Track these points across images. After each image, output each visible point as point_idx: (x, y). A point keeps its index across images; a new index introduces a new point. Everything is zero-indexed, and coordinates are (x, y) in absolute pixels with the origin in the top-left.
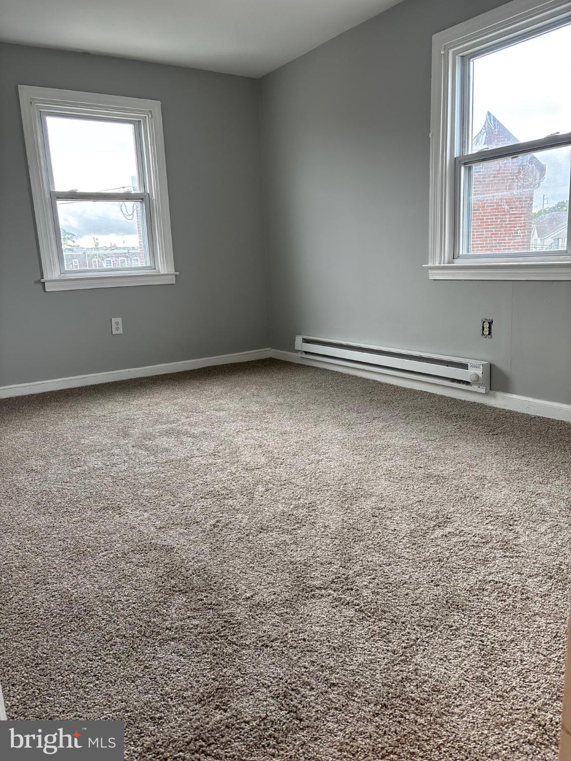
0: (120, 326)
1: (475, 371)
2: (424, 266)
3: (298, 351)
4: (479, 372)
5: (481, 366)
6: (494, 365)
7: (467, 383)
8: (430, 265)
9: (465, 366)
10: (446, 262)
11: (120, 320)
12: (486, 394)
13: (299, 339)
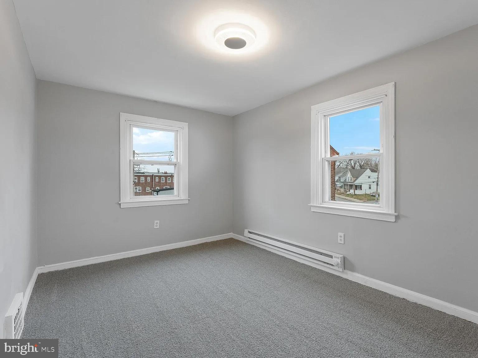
0: (158, 225)
1: (336, 260)
2: (308, 205)
3: (245, 237)
4: (339, 261)
5: (340, 258)
6: (346, 257)
7: (332, 265)
8: (311, 204)
9: (331, 257)
10: (319, 203)
11: (158, 222)
12: (343, 272)
13: (246, 231)
